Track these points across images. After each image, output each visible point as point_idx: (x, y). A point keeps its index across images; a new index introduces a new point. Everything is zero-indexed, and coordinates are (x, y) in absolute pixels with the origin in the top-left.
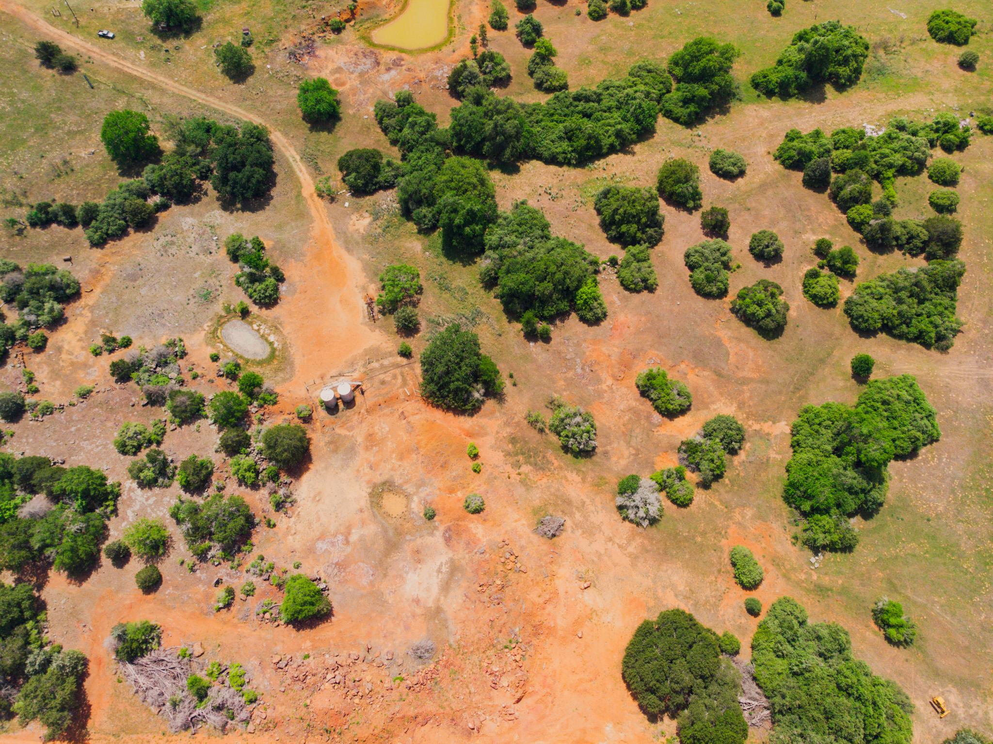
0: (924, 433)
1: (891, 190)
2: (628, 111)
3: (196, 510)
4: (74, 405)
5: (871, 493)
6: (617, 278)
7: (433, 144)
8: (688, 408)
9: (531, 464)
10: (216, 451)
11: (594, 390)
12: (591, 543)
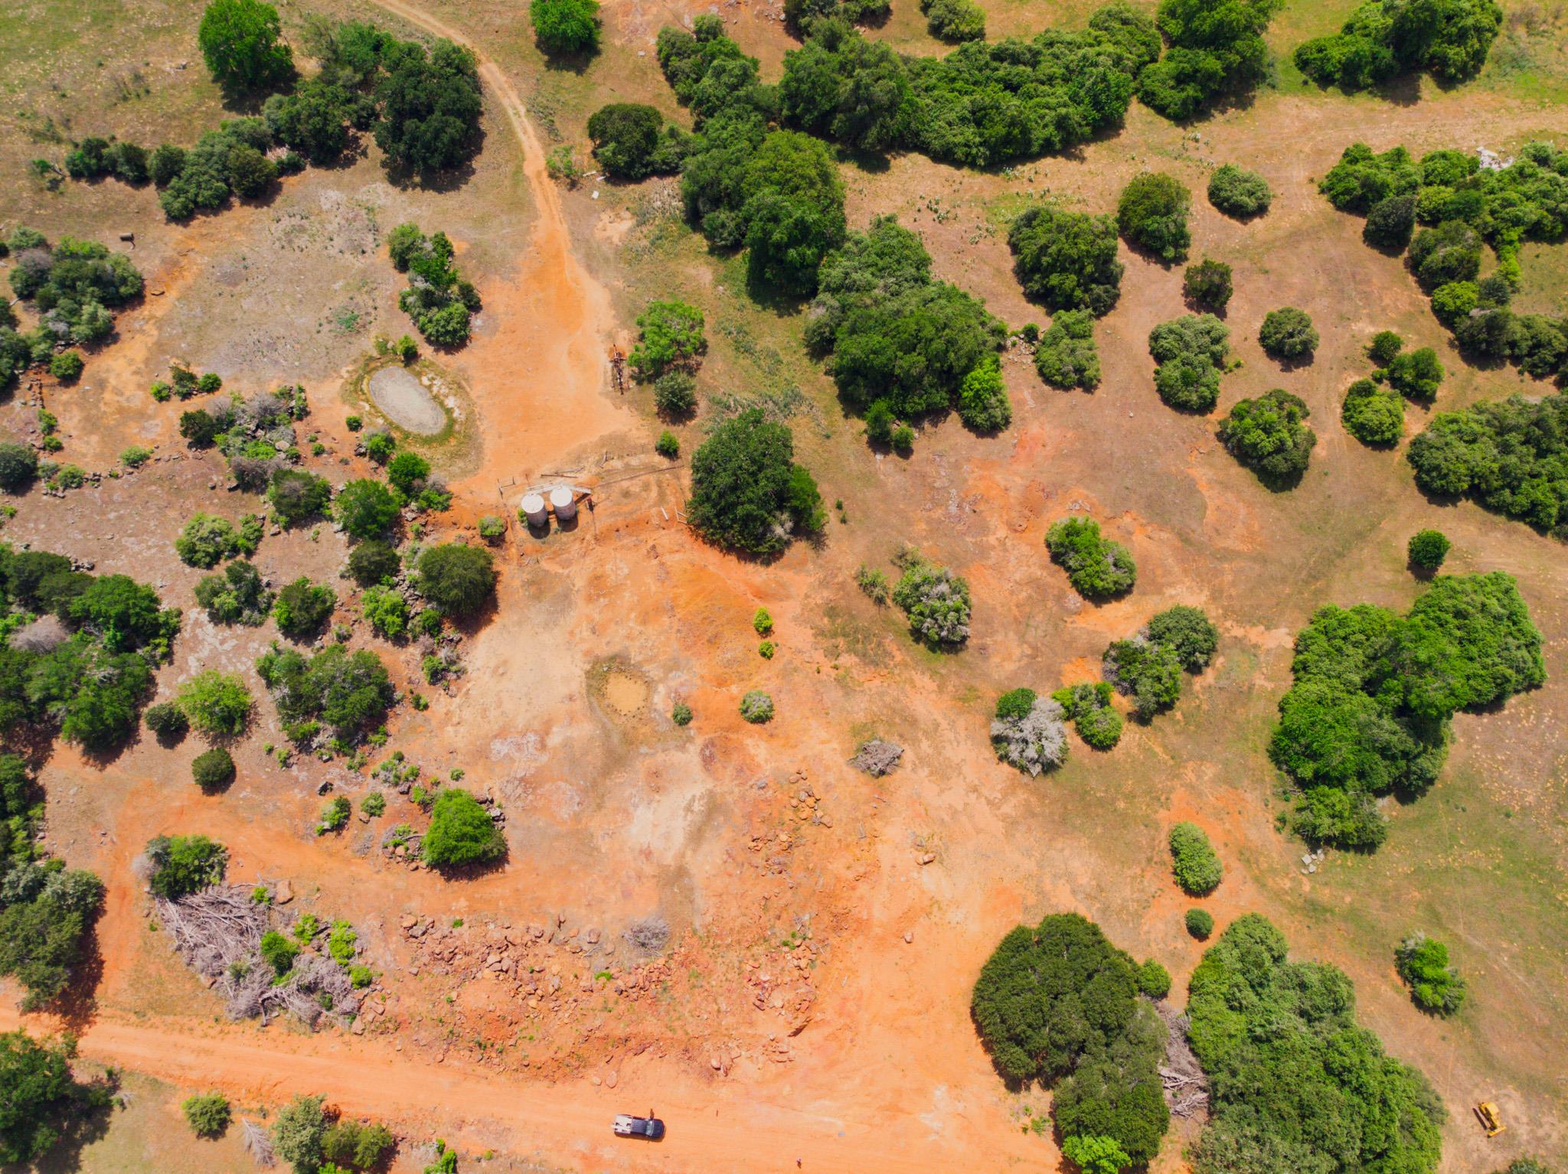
0: (1519, 671)
1: (1513, 263)
2: (1083, 85)
3: (300, 668)
4: (117, 477)
5: (1419, 760)
6: (1034, 361)
7: (749, 107)
8: (1129, 590)
9: (856, 654)
10: (342, 577)
11: (975, 544)
12: (942, 791)
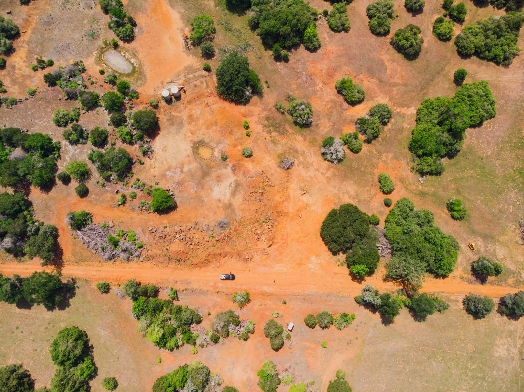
0: (487, 113)
3: (102, 156)
4: (27, 99)
5: (455, 145)
6: (328, 23)
8: (363, 100)
9: (277, 132)
10: (109, 125)
11: (312, 90)
12: (307, 172)
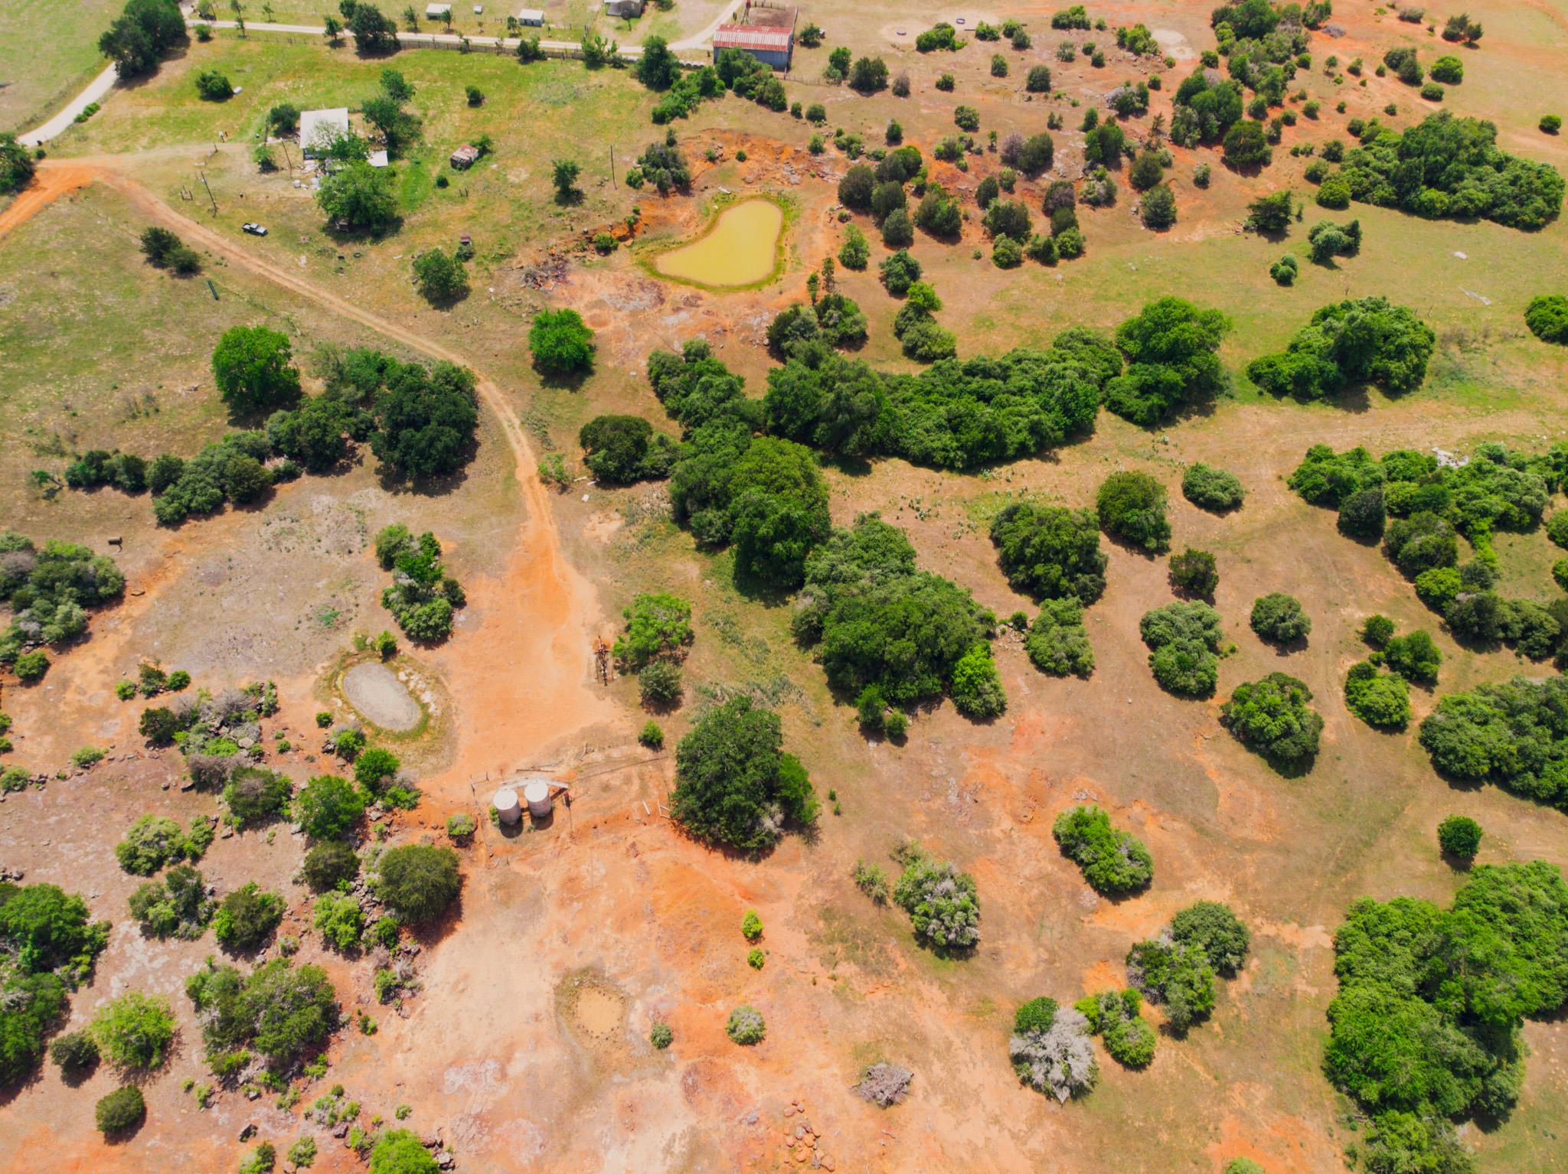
1: (1489, 550)
2: (1052, 395)
3: (236, 987)
4: (65, 778)
5: (1495, 1077)
6: (1026, 649)
7: (736, 418)
8: (1147, 884)
9: (856, 961)
10: (295, 882)
11: (979, 836)
12: (959, 1124)
